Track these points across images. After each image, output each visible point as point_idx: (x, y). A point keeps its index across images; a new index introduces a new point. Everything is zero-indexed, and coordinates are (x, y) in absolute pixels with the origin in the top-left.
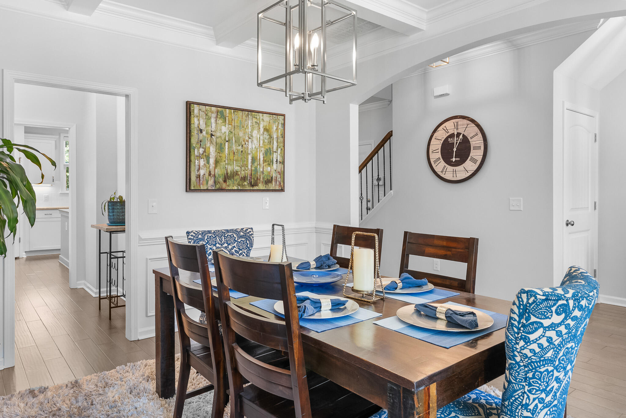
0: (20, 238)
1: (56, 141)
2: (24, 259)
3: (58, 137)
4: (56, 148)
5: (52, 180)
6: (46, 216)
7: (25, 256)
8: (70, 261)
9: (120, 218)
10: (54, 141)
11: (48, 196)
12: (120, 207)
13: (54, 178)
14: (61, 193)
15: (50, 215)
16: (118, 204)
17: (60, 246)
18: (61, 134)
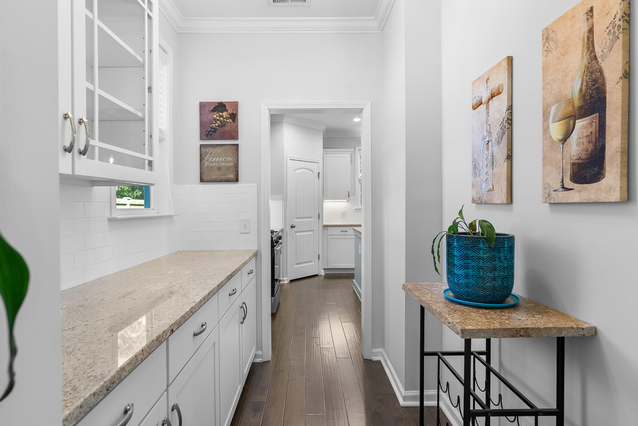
0: (319, 255)
1: (351, 155)
2: (323, 277)
3: (353, 150)
4: (351, 162)
5: (348, 196)
6: (343, 233)
7: (323, 274)
8: (362, 291)
9: (488, 284)
10: (350, 154)
11: (344, 211)
12: (487, 255)
13: (350, 193)
14: (356, 209)
15: (346, 232)
16: (481, 246)
17: (354, 265)
18: (356, 147)
